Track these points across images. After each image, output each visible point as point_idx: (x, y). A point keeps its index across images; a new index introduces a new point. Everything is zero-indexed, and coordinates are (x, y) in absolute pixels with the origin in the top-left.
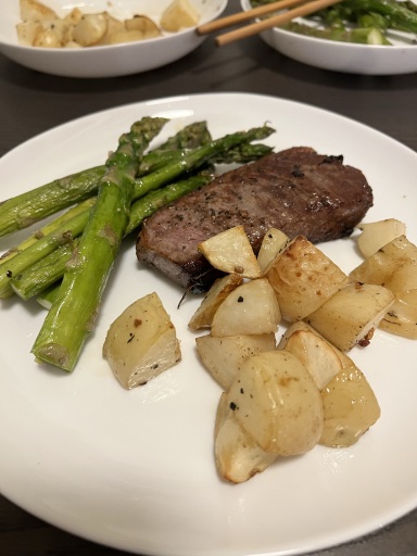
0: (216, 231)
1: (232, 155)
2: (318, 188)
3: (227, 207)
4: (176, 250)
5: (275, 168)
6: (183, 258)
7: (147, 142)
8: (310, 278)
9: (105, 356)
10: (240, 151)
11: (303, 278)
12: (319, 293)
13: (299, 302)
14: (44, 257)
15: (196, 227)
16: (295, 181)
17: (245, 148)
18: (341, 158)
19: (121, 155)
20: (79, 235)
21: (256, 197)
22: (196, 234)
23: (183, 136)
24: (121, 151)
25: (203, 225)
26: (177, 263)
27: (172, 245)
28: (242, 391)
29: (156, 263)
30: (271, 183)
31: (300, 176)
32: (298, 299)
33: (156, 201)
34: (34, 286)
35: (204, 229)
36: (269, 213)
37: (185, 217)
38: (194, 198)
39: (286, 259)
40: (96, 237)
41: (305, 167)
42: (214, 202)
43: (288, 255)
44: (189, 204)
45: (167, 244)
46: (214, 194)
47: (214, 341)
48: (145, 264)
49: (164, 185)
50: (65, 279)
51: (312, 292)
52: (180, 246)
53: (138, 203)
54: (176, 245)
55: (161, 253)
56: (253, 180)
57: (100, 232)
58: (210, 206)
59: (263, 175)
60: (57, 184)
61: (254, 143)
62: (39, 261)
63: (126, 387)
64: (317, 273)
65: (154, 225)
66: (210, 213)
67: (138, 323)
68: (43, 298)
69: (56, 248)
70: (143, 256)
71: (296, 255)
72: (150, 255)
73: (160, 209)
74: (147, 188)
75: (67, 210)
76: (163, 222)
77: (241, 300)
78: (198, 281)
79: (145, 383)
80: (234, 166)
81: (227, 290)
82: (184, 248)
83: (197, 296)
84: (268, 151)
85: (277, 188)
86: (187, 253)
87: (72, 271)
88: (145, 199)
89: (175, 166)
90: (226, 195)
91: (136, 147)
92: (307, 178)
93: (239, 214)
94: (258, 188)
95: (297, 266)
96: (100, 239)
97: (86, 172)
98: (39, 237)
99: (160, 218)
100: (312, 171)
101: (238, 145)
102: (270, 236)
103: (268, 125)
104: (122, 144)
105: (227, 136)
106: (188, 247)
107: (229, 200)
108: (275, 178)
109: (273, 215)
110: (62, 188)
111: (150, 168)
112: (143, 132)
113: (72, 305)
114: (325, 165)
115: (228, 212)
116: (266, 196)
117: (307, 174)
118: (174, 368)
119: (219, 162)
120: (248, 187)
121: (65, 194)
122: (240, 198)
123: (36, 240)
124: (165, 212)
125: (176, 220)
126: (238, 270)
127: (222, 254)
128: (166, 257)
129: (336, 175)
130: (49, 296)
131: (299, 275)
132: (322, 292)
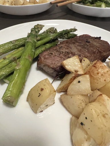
0: (65, 58)
1: (65, 36)
2: (96, 46)
3: (67, 51)
4: (52, 64)
5: (80, 40)
6: (55, 67)
7: (39, 31)
8: (102, 75)
9: (27, 100)
10: (67, 35)
11: (100, 75)
12: (105, 80)
13: (98, 83)
14: (6, 65)
15: (58, 57)
16: (88, 44)
17: (69, 34)
18: (100, 38)
19: (32, 34)
20: (19, 58)
21: (76, 48)
22: (58, 59)
23: (48, 31)
24: (32, 33)
25: (60, 56)
26: (53, 68)
27: (51, 62)
28: (86, 118)
29: (44, 68)
30: (80, 44)
31: (89, 42)
32: (97, 82)
33: (43, 49)
34: (3, 75)
35: (61, 57)
36: (81, 53)
37: (53, 53)
38: (55, 48)
39: (93, 68)
40: (25, 58)
41: (90, 40)
42: (62, 49)
43: (94, 67)
44: (54, 50)
45: (49, 62)
46: (62, 47)
47: (68, 97)
48: (39, 68)
49: (45, 44)
50: (15, 73)
51: (102, 80)
52: (54, 62)
53: (38, 49)
54: (52, 62)
55: (47, 65)
56: (74, 43)
57: (27, 57)
58: (61, 50)
59: (77, 42)
60: (11, 42)
61: (71, 33)
62: (5, 66)
63: (36, 112)
64: (105, 73)
65: (43, 56)
66: (62, 52)
67: (42, 90)
68: (6, 79)
69: (11, 62)
70: (39, 66)
71: (97, 66)
72: (42, 66)
73: (44, 51)
74: (40, 45)
75: (14, 51)
76: (46, 55)
77: (79, 82)
78: (60, 75)
79: (42, 111)
80: (65, 40)
81: (73, 78)
82: (55, 63)
83: (58, 80)
84: (76, 35)
85: (82, 45)
86: (56, 65)
87: (17, 70)
88: (39, 48)
89: (48, 38)
90: (66, 47)
91: (36, 32)
92: (91, 43)
93: (72, 53)
94: (76, 45)
95: (97, 70)
96: (27, 59)
97: (20, 39)
98: (4, 59)
99: (45, 53)
100: (92, 41)
101: (66, 33)
102: (84, 60)
103: (75, 28)
104: (32, 31)
105: (64, 30)
106: (56, 63)
107: (67, 49)
108: (81, 43)
109: (83, 54)
110: (12, 43)
111: (40, 39)
112: (38, 28)
113: (17, 82)
114: (96, 40)
115: (68, 52)
116: (79, 48)
117: (91, 42)
118: (52, 106)
119: (60, 38)
120: (73, 45)
121: (14, 45)
122: (71, 48)
123: (4, 60)
124: (46, 52)
125: (51, 54)
126: (76, 71)
127: (71, 65)
128: (49, 66)
129: (100, 42)
130: (8, 78)
131: (98, 73)
132: (106, 80)
